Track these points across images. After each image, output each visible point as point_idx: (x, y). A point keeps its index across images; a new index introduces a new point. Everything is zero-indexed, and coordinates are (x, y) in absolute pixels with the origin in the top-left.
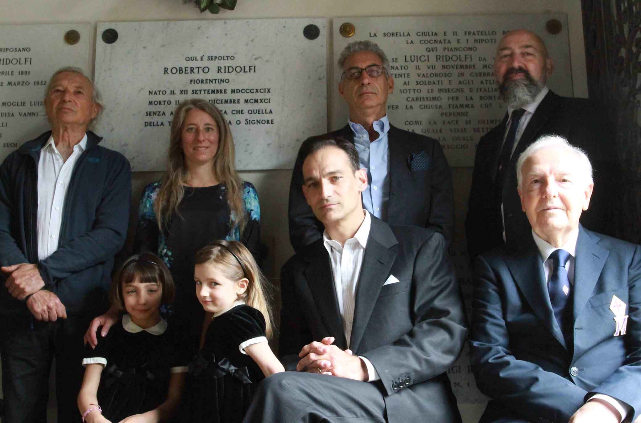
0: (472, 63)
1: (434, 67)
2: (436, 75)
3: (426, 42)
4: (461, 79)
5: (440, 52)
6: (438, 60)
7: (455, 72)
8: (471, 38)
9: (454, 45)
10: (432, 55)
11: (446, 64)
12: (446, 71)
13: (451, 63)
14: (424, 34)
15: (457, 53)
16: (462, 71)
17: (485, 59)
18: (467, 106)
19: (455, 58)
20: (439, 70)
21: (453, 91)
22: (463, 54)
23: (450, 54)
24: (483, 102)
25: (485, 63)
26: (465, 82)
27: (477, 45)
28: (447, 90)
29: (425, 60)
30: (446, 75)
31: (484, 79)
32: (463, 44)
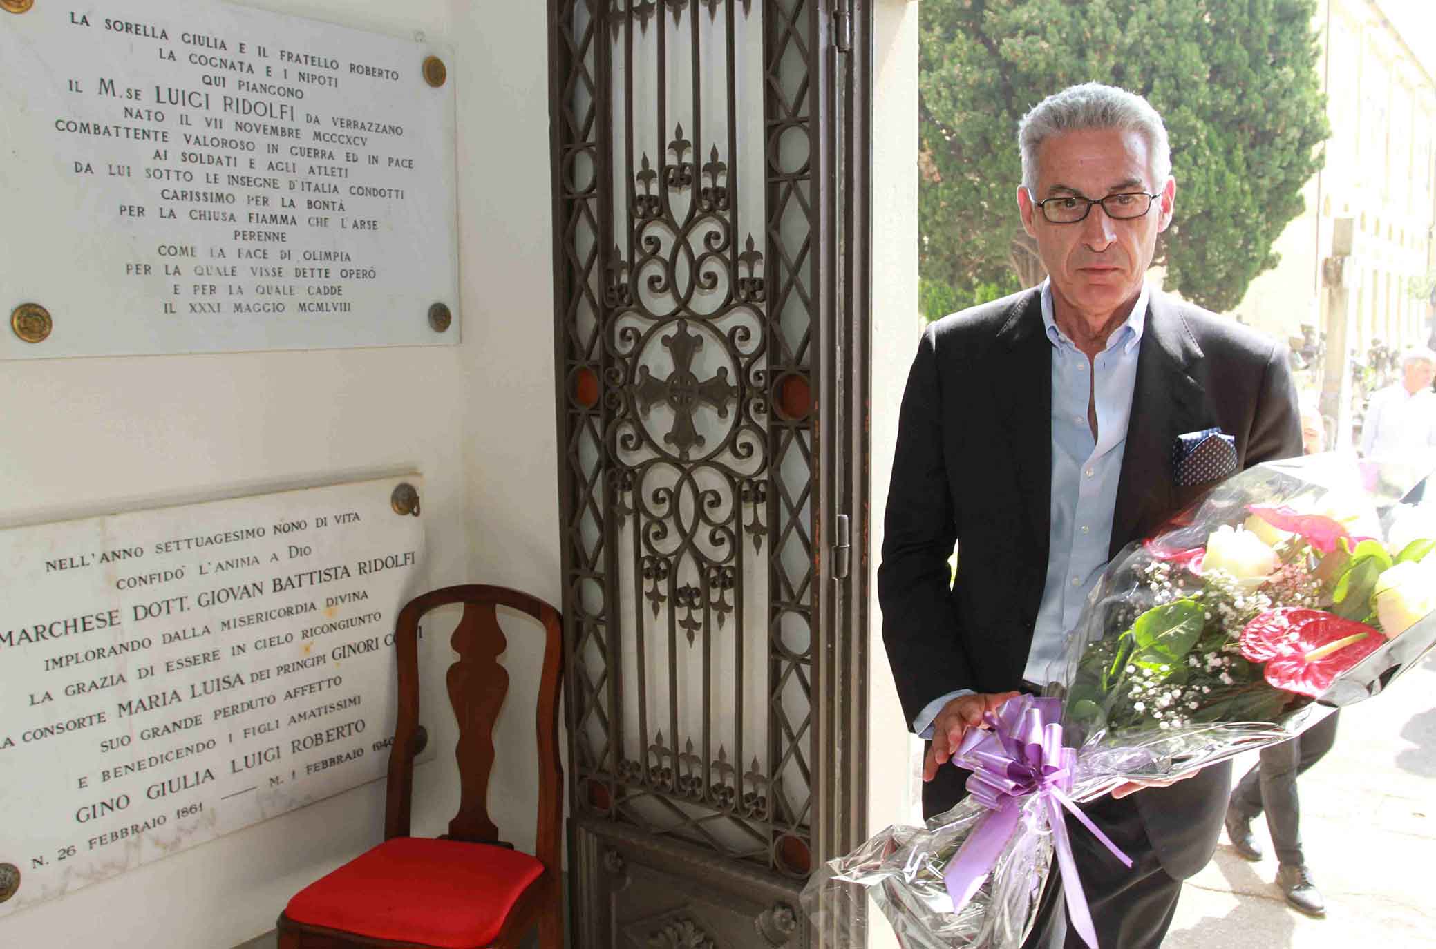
0: (293, 126)
1: (218, 124)
2: (224, 143)
3: (203, 60)
4: (274, 158)
5: (232, 90)
6: (228, 107)
7: (262, 140)
8: (294, 68)
9: (259, 77)
10: (217, 94)
11: (243, 118)
12: (242, 136)
13: (252, 118)
14: (197, 40)
15: (266, 98)
16: (275, 139)
17: (317, 120)
18: (284, 219)
19: (261, 109)
20: (229, 132)
21: (258, 182)
22: (277, 100)
23: (253, 97)
24: (315, 213)
25: (317, 128)
26: (280, 166)
27: (304, 86)
28: (247, 181)
29: (201, 105)
30: (244, 146)
31: (316, 162)
32: (277, 81)
